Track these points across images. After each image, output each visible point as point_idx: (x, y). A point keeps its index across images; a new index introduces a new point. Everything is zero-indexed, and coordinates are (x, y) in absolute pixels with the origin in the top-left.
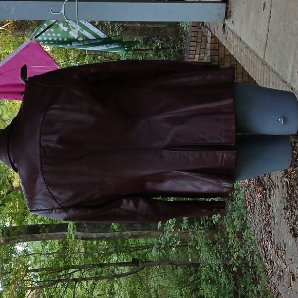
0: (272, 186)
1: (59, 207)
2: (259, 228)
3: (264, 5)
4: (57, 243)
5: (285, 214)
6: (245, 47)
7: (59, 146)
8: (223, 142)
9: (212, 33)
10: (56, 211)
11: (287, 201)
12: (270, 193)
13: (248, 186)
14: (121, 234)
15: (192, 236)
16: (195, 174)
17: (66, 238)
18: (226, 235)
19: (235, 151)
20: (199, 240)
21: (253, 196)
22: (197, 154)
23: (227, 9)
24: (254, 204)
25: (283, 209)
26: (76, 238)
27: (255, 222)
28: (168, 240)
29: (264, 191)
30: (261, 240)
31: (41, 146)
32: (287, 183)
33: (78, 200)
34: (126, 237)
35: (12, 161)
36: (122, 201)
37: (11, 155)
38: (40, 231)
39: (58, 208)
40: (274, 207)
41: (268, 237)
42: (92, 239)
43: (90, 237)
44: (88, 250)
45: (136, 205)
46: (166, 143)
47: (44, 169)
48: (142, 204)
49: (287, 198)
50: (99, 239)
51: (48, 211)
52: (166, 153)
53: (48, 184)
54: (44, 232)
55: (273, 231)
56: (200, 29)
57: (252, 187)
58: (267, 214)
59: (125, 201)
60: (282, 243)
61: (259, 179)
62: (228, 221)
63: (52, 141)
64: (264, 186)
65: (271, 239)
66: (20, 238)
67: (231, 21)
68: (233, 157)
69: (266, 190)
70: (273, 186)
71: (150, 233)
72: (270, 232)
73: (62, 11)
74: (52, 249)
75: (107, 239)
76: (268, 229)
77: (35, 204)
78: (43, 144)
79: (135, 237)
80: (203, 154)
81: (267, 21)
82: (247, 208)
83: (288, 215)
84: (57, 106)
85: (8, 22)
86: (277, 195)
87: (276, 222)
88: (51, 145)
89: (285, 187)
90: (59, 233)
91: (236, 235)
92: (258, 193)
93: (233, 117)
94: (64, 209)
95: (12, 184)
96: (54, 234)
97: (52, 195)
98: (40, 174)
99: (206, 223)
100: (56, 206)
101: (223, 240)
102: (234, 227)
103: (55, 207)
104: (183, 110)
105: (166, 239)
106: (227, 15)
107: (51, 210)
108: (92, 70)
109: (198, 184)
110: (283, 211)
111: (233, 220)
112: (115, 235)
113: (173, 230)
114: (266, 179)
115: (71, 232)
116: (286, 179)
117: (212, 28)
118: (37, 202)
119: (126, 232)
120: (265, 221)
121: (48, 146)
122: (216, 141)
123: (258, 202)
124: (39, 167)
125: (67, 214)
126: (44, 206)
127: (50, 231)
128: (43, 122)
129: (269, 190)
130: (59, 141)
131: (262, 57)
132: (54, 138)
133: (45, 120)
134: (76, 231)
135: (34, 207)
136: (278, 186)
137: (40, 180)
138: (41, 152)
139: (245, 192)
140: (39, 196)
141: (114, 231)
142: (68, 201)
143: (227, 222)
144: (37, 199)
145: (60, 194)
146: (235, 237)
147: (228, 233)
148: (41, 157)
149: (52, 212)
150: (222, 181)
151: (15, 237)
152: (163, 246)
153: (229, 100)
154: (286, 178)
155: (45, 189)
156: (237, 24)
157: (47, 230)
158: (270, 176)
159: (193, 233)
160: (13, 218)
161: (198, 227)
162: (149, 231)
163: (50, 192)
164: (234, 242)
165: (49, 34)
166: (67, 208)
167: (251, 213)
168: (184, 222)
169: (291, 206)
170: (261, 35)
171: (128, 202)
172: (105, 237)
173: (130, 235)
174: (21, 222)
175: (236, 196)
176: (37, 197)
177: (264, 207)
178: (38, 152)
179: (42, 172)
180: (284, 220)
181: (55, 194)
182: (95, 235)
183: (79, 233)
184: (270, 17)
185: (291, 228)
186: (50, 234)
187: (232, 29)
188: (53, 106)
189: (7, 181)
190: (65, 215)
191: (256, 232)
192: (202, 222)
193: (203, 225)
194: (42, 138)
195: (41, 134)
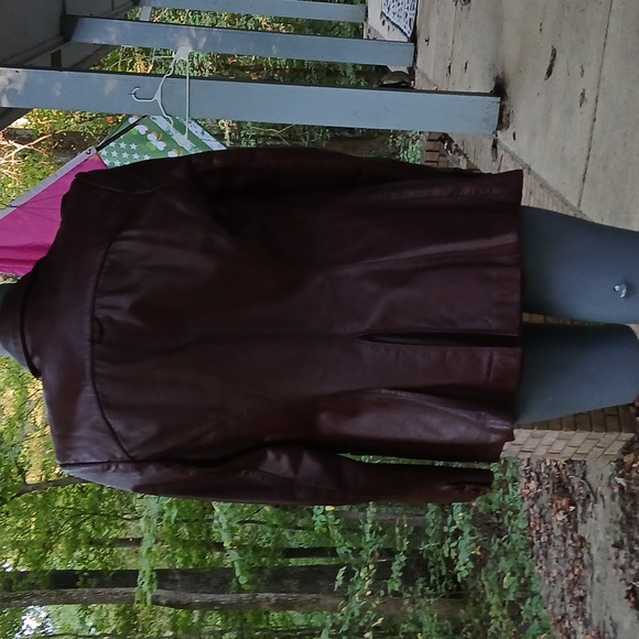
0: (588, 496)
1: (126, 458)
2: (557, 591)
3: (583, 95)
4: (112, 614)
5: (617, 558)
6: (538, 184)
7: (134, 321)
8: (493, 328)
9: (468, 162)
10: (117, 467)
11: (623, 529)
12: (584, 511)
13: (538, 496)
14: (254, 597)
15: (410, 610)
16: (428, 397)
17: (132, 600)
18: (484, 611)
19: (519, 350)
20: (425, 619)
21: (547, 518)
22: (434, 353)
23: (502, 108)
24: (549, 536)
25: (614, 546)
26: (155, 602)
27: (549, 577)
28: (357, 613)
29: (572, 508)
30: (563, 617)
31: (94, 318)
32: (621, 488)
33: (169, 444)
34: (265, 606)
35: (29, 350)
36: (265, 456)
37: (27, 338)
38: (78, 583)
39: (122, 461)
40: (593, 544)
41: (577, 611)
42: (189, 607)
43: (185, 601)
44: (180, 632)
45: (295, 465)
46: (367, 325)
47: (98, 370)
48: (309, 464)
49: (621, 523)
50: (206, 607)
51: (99, 467)
52: (367, 348)
53: (104, 404)
54: (85, 585)
55: (589, 596)
56: (444, 156)
57: (544, 499)
58: (576, 559)
59: (271, 455)
60: (608, 622)
61: (560, 481)
62: (490, 578)
63: (119, 308)
64: (570, 496)
65: (583, 615)
66: (34, 596)
67: (510, 132)
68: (514, 361)
69: (574, 505)
70: (591, 496)
71: (318, 599)
72: (582, 599)
73: (158, 97)
74: (102, 627)
75: (223, 610)
76: (578, 593)
77: (72, 449)
78: (100, 314)
79: (282, 606)
80: (449, 354)
81: (588, 128)
82: (532, 544)
83: (622, 560)
84: (134, 233)
85: (42, 135)
86: (600, 517)
87: (595, 577)
88: (117, 317)
89: (617, 498)
90: (118, 590)
91: (505, 611)
92: (558, 511)
93: (517, 274)
94: (137, 463)
95: (24, 479)
96: (108, 590)
97: (112, 430)
98: (89, 382)
99: (441, 583)
100: (119, 455)
101: (477, 621)
102: (503, 592)
103: (115, 457)
104: (409, 254)
105: (353, 615)
106: (503, 122)
107: (107, 465)
108: (215, 162)
109: (434, 421)
110: (613, 551)
111: (500, 576)
112: (240, 601)
113: (369, 593)
114: (576, 480)
115: (145, 587)
116: (620, 481)
117: (469, 150)
118: (80, 444)
119: (266, 595)
120: (571, 576)
121: (109, 320)
122: (476, 325)
123: (558, 532)
124: (88, 364)
125: (142, 474)
126: (93, 455)
127: (99, 586)
128: (102, 266)
129: (584, 505)
130: (135, 309)
131: (575, 204)
132: (125, 302)
133: (107, 264)
134: (155, 585)
135: (69, 456)
136: (602, 496)
137: (88, 394)
138: (93, 330)
139: (528, 510)
140: (83, 432)
141: (240, 590)
142: (146, 444)
143: (487, 580)
144: (79, 438)
145: (130, 428)
146: (504, 617)
147: (489, 607)
148: (93, 342)
149: (109, 468)
150: (488, 416)
151: (23, 592)
152: (345, 628)
153: (509, 236)
154: (621, 476)
155: (96, 416)
156: (523, 139)
157: (94, 582)
158: (584, 474)
159: (413, 602)
160: (21, 551)
161: (423, 591)
162: (314, 595)
163: (108, 423)
164: (501, 626)
165: (123, 145)
166: (143, 461)
167: (542, 557)
168: (394, 576)
169: (631, 538)
170: (574, 159)
171: (278, 458)
172: (218, 603)
173: (273, 600)
174: (38, 563)
175: (509, 523)
176: (78, 434)
177: (571, 542)
178: (87, 331)
179: (94, 374)
180: (614, 571)
181: (118, 426)
182: (196, 598)
183: (162, 592)
184: (595, 120)
185: (630, 588)
186: (100, 590)
187: (512, 149)
188: (125, 234)
189: (14, 470)
190: (136, 478)
191: (552, 600)
192: (433, 578)
193: (433, 587)
194: (98, 300)
195: (98, 292)
